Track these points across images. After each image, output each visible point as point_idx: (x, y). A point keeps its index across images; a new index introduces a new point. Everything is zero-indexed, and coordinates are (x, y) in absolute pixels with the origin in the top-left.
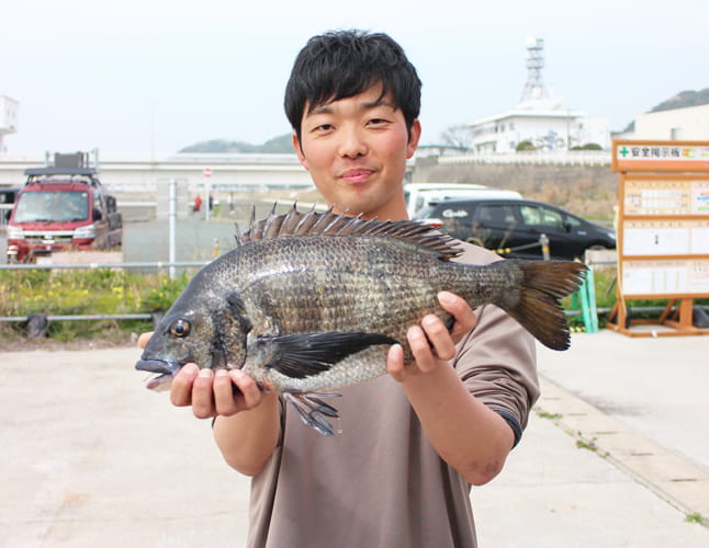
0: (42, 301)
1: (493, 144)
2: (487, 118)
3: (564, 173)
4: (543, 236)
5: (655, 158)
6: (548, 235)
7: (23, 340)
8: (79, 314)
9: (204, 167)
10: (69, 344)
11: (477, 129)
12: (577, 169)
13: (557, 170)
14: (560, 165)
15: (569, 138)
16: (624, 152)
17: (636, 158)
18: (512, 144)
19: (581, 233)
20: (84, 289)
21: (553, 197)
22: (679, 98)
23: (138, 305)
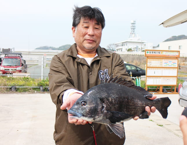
0: (14, 84)
1: (121, 49)
2: (120, 42)
3: (139, 57)
4: (131, 72)
6: (132, 72)
7: (11, 92)
8: (23, 86)
10: (21, 93)
11: (117, 45)
12: (143, 56)
13: (138, 57)
14: (139, 55)
15: (142, 48)
18: (126, 49)
19: (140, 72)
20: (23, 81)
21: (137, 64)
22: (172, 38)
23: (37, 85)
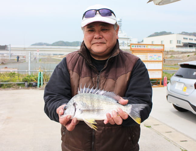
5: (140, 48)
8: (7, 82)
9: (37, 49)
10: (5, 89)
16: (133, 46)
17: (136, 48)
20: (9, 77)
23: (21, 80)
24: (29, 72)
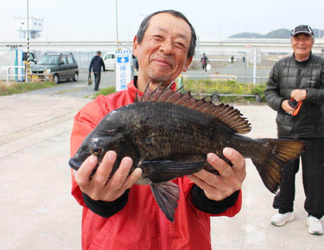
8: (229, 94)
24: (254, 80)
